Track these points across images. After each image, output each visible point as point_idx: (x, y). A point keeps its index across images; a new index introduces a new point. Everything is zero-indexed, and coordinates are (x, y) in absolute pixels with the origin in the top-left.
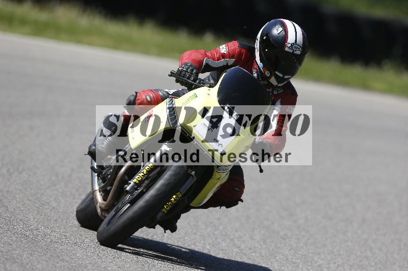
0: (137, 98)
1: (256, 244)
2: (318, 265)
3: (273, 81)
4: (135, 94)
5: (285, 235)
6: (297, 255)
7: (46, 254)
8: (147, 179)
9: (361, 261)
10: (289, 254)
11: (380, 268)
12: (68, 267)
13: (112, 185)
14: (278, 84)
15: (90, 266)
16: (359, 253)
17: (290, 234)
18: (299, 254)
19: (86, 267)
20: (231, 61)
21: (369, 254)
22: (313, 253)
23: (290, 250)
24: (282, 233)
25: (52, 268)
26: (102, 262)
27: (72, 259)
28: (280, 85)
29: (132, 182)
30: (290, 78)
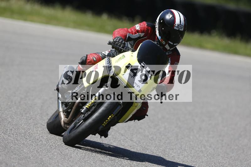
0: (88, 58)
1: (134, 144)
2: (173, 156)
3: (167, 47)
4: (86, 56)
5: (152, 138)
6: (159, 150)
7: (5, 151)
8: (93, 106)
9: (198, 154)
10: (154, 150)
11: (210, 158)
12: (19, 158)
13: (72, 109)
14: (170, 49)
15: (32, 158)
16: (197, 149)
17: (155, 137)
18: (160, 150)
19: (30, 158)
20: (142, 35)
21: (203, 149)
22: (169, 149)
23: (155, 147)
24: (150, 137)
25: (8, 159)
26: (39, 155)
27: (21, 153)
28: (171, 49)
29: (85, 108)
30: (177, 45)
